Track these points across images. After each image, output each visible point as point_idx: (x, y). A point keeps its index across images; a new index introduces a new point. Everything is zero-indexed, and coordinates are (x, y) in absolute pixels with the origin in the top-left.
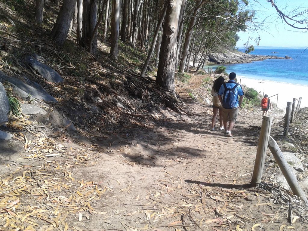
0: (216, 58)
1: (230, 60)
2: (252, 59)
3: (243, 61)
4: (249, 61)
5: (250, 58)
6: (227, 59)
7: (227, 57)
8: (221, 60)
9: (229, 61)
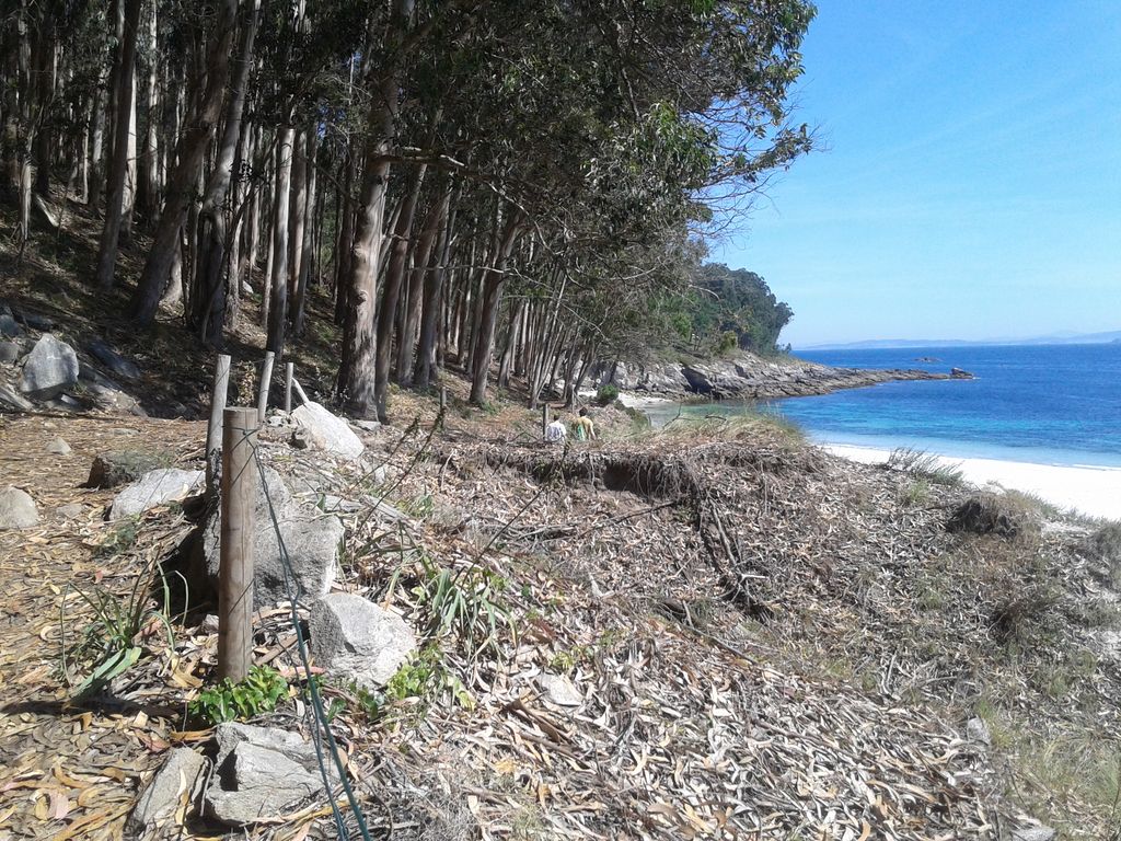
0: (711, 380)
1: (758, 386)
2: (837, 383)
3: (803, 388)
4: (821, 388)
5: (829, 377)
6: (746, 382)
7: (747, 378)
8: (728, 388)
9: (754, 389)
